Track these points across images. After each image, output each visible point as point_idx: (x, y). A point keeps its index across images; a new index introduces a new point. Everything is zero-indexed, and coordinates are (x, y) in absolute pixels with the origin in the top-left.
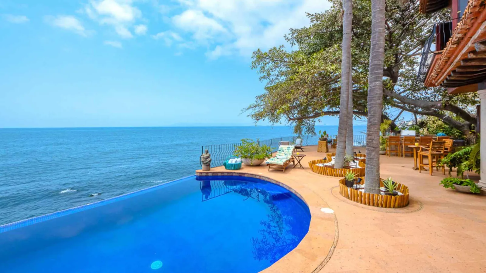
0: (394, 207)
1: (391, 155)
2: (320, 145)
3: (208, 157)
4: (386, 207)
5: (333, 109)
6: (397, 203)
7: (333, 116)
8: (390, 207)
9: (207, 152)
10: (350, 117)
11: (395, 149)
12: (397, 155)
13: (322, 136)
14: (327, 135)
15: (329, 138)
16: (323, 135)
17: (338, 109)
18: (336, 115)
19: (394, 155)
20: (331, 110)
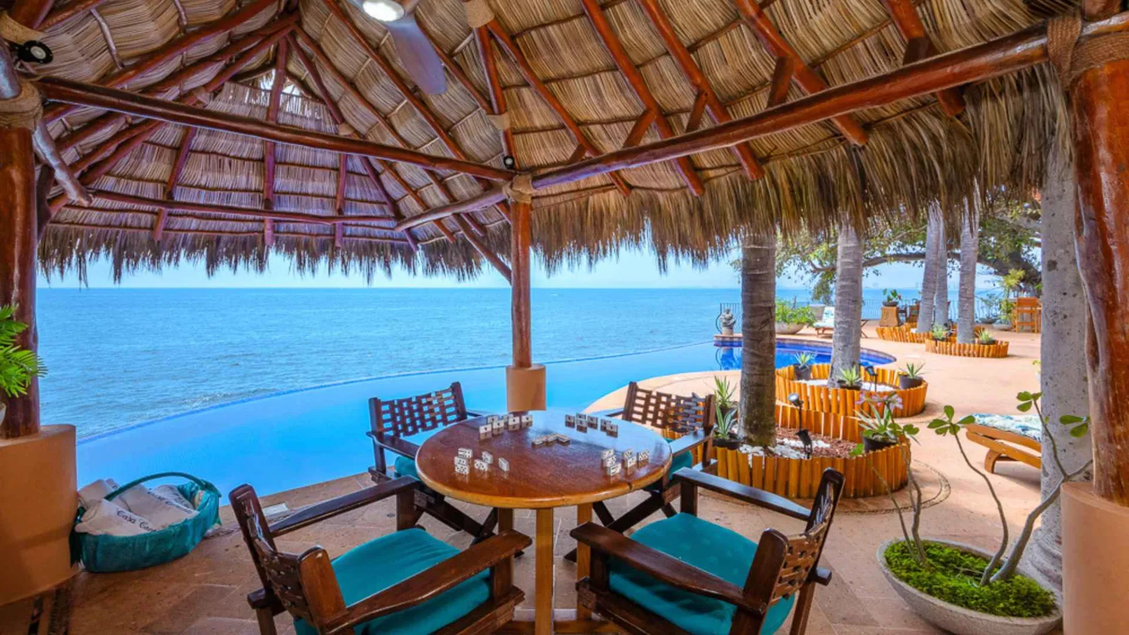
0: (988, 356)
1: (1022, 331)
2: (885, 314)
3: (731, 318)
4: (978, 356)
5: (907, 250)
6: (991, 353)
7: (907, 263)
8: (983, 356)
9: (728, 312)
10: (942, 265)
11: (1029, 320)
12: (1033, 331)
13: (889, 299)
14: (900, 297)
15: (901, 304)
16: (891, 296)
17: (918, 249)
18: (913, 262)
19: (1028, 331)
20: (904, 252)
